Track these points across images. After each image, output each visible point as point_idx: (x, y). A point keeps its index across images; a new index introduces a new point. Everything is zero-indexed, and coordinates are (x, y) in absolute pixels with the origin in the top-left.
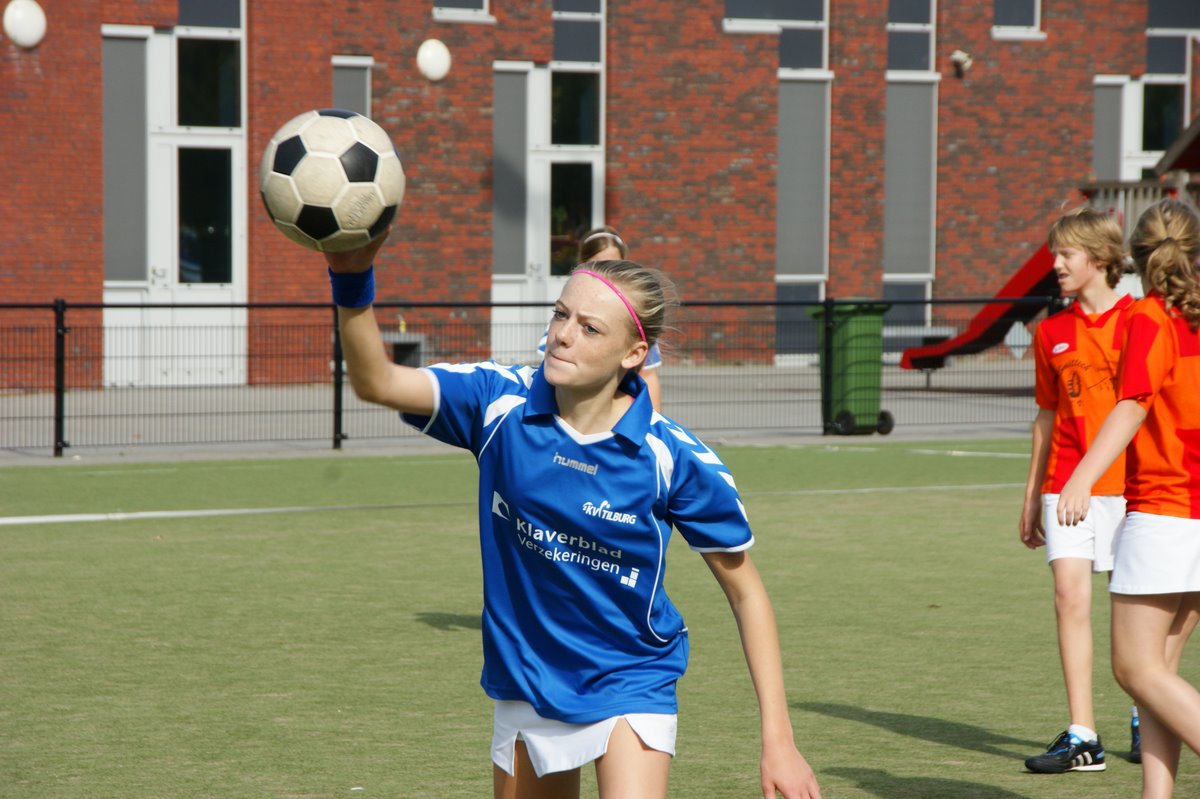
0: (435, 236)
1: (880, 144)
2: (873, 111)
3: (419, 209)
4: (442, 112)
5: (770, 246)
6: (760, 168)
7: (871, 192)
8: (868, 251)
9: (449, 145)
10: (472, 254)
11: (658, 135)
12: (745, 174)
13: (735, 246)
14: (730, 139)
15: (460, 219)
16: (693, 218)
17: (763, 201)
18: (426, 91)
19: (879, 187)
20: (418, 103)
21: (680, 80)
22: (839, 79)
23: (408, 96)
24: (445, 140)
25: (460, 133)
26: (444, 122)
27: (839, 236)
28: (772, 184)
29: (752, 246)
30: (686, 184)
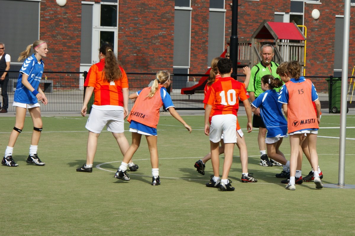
0: (61, 52)
1: (207, 29)
2: (205, 20)
3: (56, 44)
4: (64, 16)
5: (171, 58)
6: (169, 35)
7: (204, 43)
8: (203, 60)
9: (66, 25)
10: (73, 57)
11: (136, 24)
12: (164, 36)
13: (160, 57)
14: (159, 26)
15: (69, 47)
16: (146, 49)
17: (169, 44)
18: (59, 9)
19: (207, 41)
20: (56, 12)
21: (143, 9)
22: (194, 10)
23: (53, 10)
24: (65, 24)
25: (70, 21)
26: (65, 18)
27: (194, 55)
28: (172, 40)
29: (165, 57)
30: (144, 39)
